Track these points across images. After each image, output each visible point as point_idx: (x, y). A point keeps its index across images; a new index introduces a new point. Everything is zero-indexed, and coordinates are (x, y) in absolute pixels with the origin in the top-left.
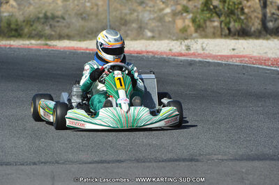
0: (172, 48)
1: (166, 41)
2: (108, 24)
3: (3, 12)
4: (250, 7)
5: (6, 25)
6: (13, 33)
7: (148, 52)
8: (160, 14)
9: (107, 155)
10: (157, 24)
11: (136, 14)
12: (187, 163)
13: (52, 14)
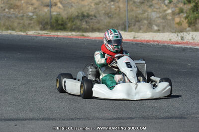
0: (171, 38)
1: (167, 34)
2: (127, 20)
3: (53, 12)
5: (54, 21)
6: (60, 27)
7: (154, 41)
8: (164, 14)
9: (123, 113)
10: (161, 21)
11: (146, 14)
12: (178, 120)
13: (88, 14)
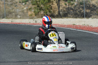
4: (53, 7)
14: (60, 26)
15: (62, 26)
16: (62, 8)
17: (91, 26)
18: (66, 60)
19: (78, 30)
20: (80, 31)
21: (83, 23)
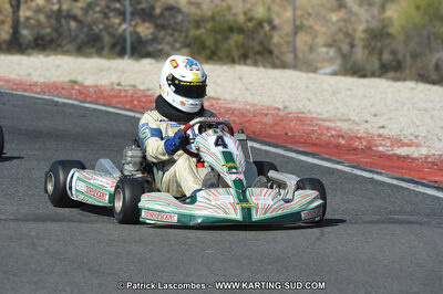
14: (15, 84)
15: (20, 85)
16: (29, 14)
17: (148, 90)
18: (18, 219)
19: (87, 105)
20: (95, 110)
21: (114, 78)
